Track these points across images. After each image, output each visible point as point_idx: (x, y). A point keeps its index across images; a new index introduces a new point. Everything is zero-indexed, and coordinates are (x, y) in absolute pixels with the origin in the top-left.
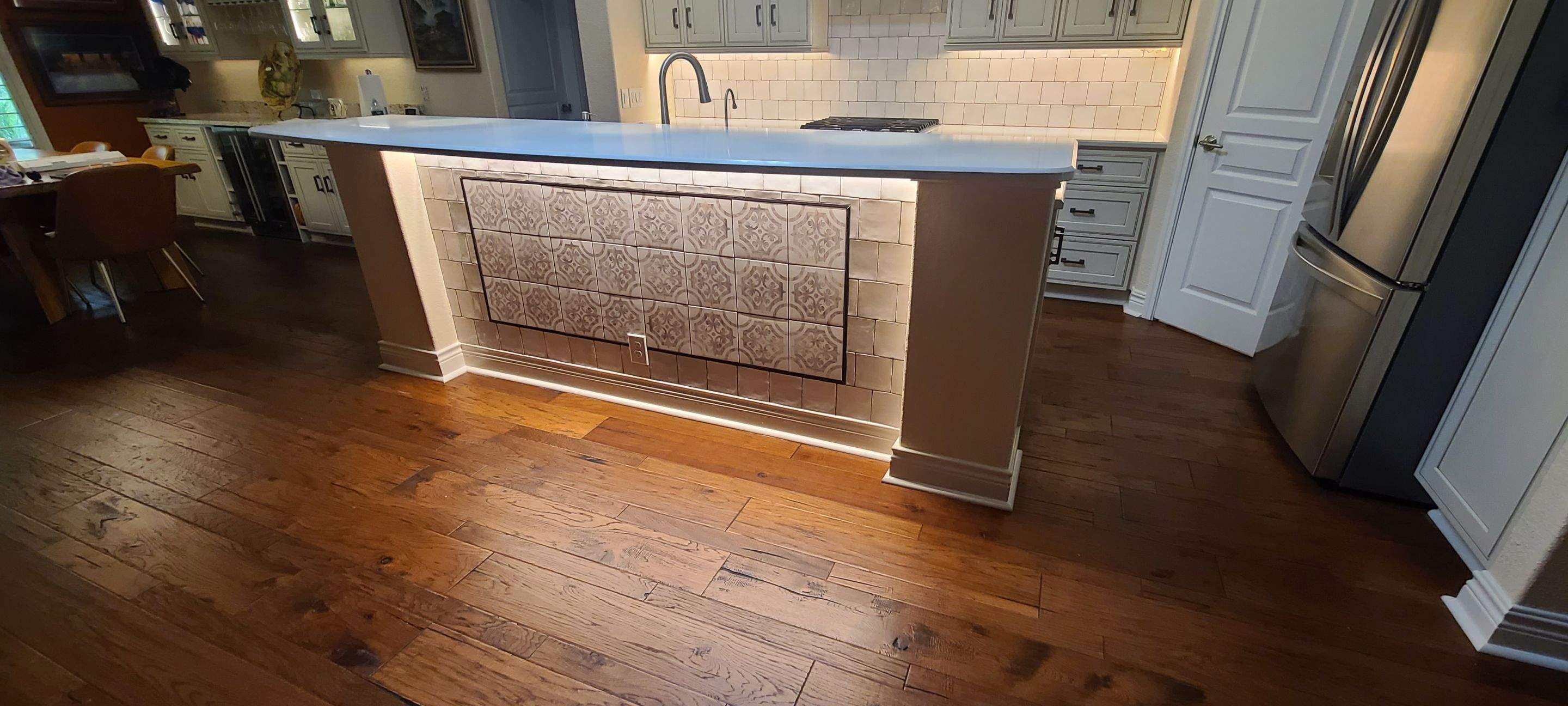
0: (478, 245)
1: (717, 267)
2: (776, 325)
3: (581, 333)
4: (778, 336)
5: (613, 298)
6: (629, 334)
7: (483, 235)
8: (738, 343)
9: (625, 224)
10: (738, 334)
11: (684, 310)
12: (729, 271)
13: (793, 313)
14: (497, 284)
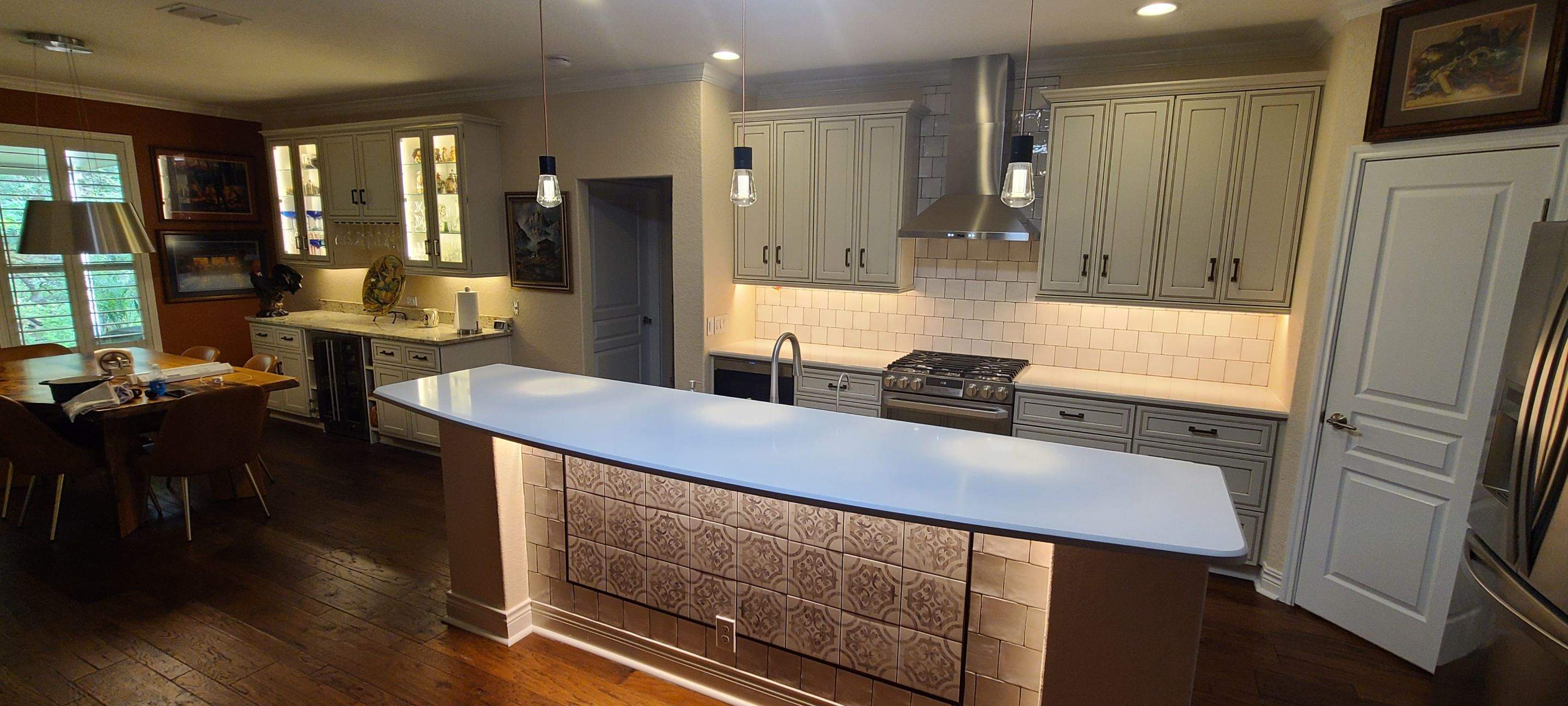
0: (569, 504)
1: (823, 560)
2: (885, 630)
3: (665, 608)
4: (887, 642)
5: (704, 576)
6: (718, 617)
7: (575, 496)
8: (839, 642)
9: (727, 504)
10: (841, 632)
11: (781, 599)
12: (836, 565)
13: (905, 619)
14: (581, 545)
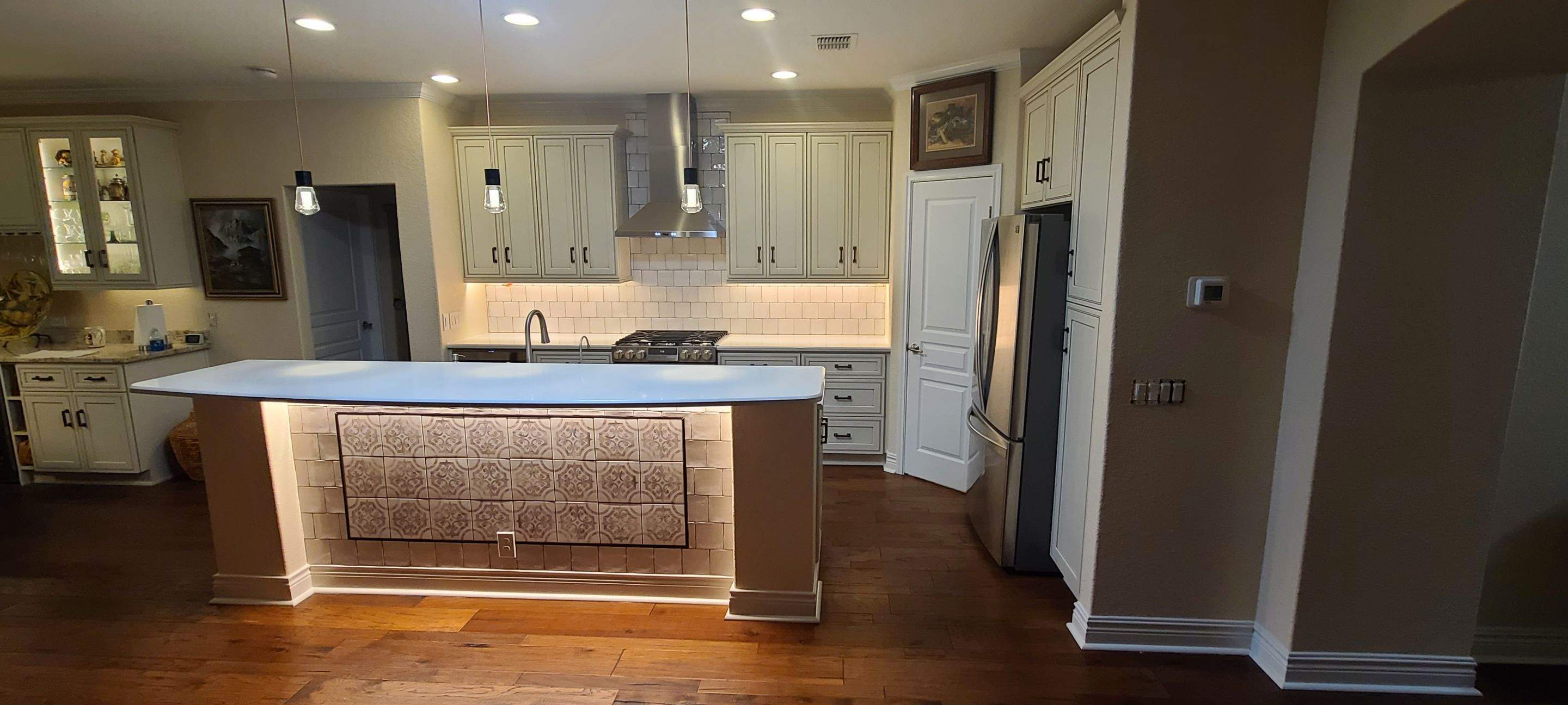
0: (346, 470)
1: (582, 469)
2: (631, 509)
3: (449, 538)
4: (633, 517)
5: (484, 503)
6: (498, 533)
7: (352, 461)
8: (599, 527)
9: (500, 442)
10: (599, 520)
11: (551, 506)
12: (592, 471)
13: (644, 498)
14: (362, 504)
